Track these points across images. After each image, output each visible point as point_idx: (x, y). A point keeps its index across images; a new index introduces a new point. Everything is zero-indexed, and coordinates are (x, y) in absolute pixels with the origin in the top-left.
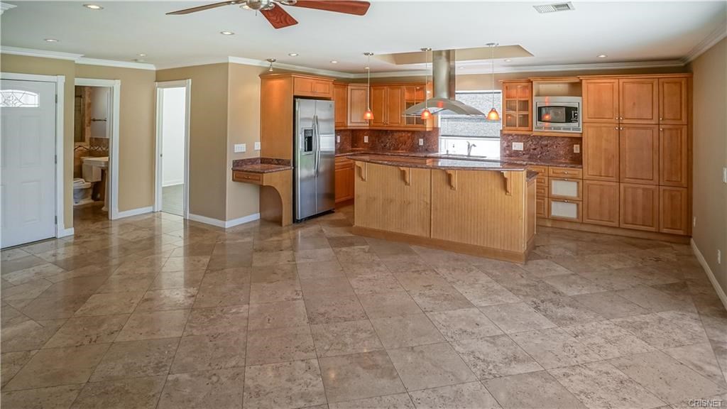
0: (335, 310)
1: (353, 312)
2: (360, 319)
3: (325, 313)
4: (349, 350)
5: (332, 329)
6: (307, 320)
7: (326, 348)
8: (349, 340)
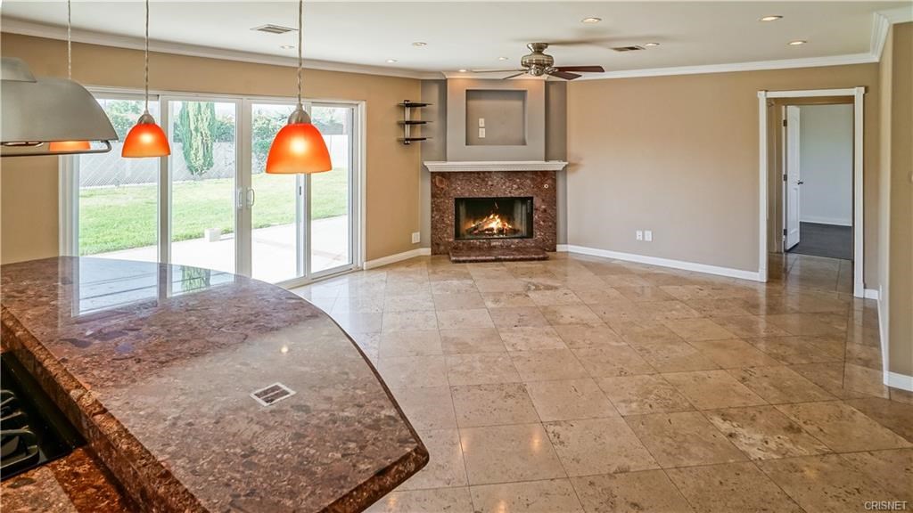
0: (493, 402)
1: (467, 397)
2: (461, 387)
3: (505, 397)
4: (477, 356)
5: (496, 376)
6: (528, 388)
7: (500, 359)
8: (478, 365)
